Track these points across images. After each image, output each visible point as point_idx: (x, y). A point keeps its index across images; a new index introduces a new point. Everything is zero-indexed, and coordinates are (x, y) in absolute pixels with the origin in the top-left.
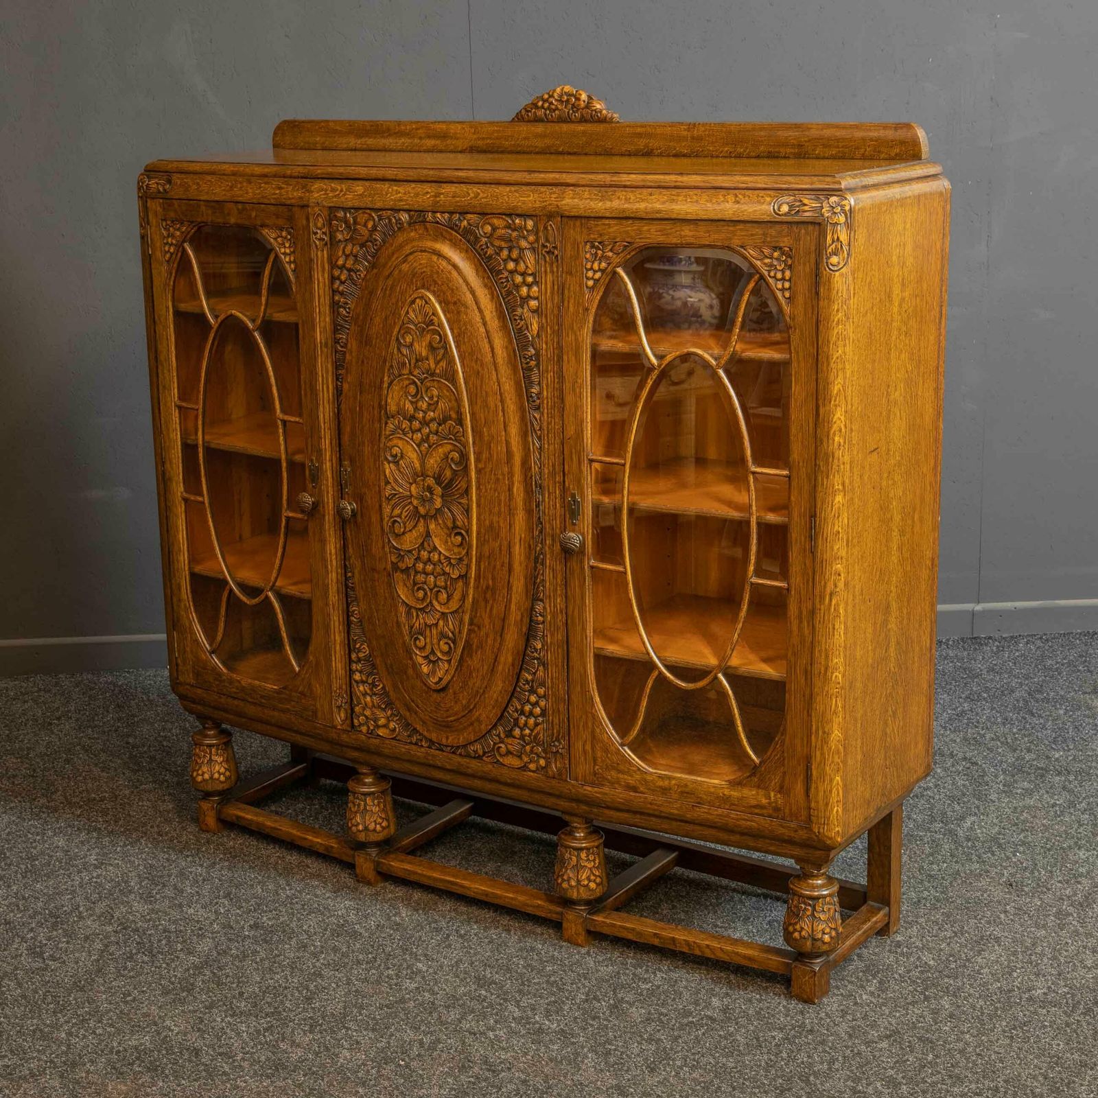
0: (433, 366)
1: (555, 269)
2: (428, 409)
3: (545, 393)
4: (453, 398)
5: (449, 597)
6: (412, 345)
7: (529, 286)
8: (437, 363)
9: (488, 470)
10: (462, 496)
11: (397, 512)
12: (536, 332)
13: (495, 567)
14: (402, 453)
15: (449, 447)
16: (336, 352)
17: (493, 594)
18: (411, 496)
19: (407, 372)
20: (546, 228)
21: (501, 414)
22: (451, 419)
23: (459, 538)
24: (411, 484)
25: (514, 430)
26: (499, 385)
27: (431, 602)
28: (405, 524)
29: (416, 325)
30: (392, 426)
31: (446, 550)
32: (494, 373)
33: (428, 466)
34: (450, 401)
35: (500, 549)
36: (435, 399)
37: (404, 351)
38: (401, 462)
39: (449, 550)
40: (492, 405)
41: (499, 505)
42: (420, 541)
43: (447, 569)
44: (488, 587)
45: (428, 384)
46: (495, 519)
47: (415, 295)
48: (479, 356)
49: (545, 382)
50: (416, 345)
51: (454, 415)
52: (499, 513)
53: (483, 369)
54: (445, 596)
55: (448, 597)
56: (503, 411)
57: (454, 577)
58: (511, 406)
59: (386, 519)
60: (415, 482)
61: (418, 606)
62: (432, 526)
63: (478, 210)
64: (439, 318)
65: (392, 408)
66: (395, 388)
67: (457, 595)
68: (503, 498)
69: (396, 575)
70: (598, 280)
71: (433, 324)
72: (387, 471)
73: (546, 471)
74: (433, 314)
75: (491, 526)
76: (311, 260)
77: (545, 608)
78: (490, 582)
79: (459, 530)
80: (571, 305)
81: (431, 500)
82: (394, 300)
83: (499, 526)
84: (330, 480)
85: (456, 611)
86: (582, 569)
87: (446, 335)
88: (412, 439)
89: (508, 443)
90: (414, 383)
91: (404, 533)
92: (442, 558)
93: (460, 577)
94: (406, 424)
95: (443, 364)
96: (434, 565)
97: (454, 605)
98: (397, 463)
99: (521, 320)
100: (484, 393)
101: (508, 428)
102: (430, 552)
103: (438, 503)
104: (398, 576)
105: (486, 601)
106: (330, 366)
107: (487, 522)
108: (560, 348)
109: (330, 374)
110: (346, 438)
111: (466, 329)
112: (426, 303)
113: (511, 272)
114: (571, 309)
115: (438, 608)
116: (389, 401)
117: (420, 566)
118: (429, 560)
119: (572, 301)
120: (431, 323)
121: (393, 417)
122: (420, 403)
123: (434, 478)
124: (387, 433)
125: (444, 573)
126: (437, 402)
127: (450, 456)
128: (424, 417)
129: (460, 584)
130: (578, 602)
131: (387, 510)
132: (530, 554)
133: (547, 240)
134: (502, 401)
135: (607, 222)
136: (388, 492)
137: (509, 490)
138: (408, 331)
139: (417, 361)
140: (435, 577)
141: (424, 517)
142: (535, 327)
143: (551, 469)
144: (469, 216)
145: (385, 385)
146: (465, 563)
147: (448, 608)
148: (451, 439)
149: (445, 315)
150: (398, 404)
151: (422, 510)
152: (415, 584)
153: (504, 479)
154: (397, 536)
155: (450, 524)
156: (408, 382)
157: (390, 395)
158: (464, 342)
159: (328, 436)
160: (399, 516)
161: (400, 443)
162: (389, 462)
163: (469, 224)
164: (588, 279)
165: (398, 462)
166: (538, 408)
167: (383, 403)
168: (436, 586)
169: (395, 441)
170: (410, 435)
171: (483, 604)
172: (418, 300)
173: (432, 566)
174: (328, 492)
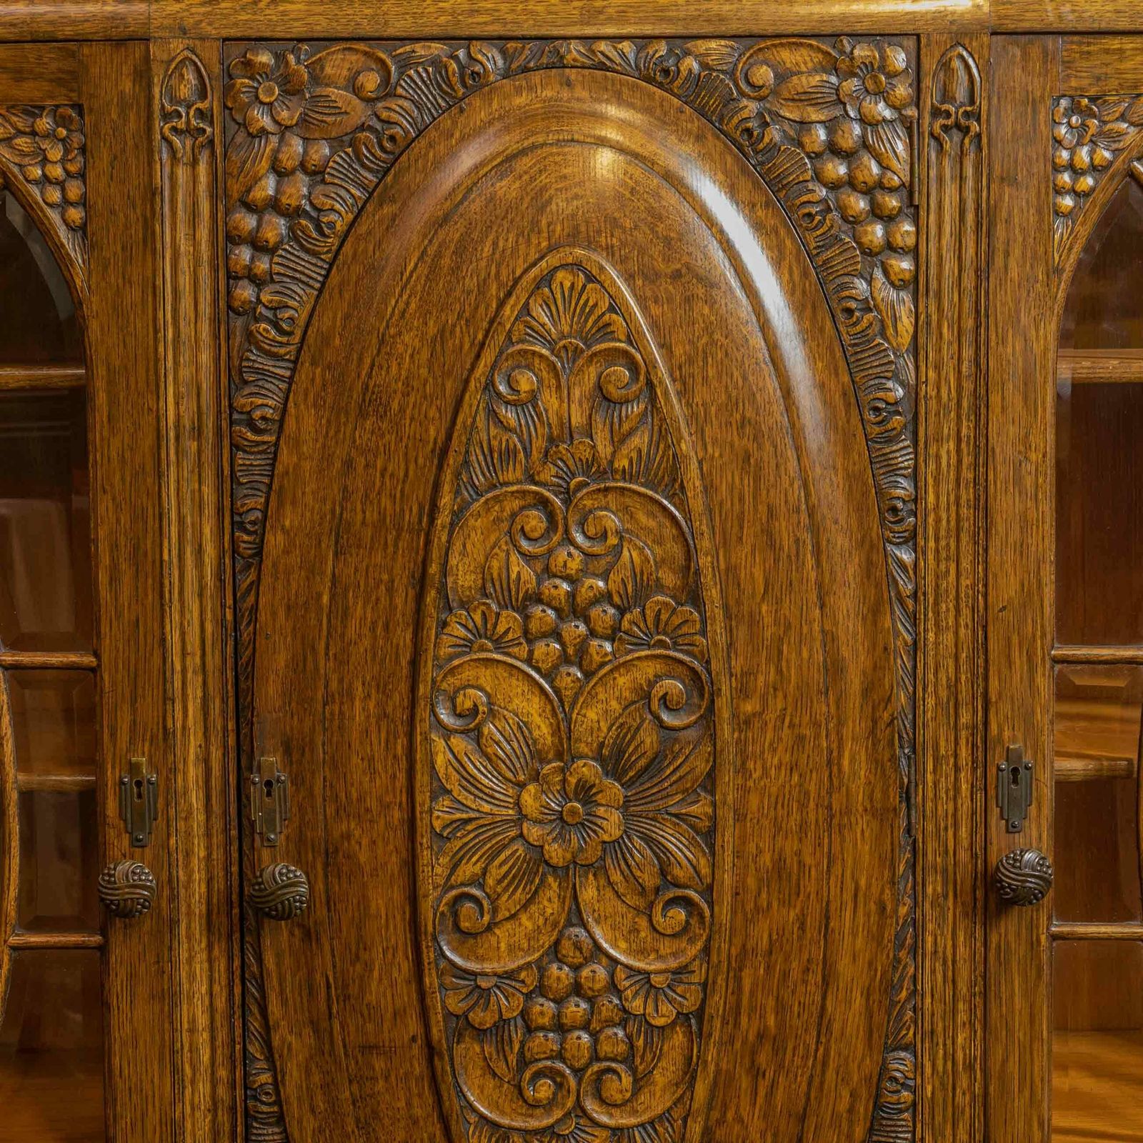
0: (604, 449)
1: (969, 171)
2: (584, 571)
3: (931, 498)
4: (669, 531)
5: (640, 1082)
6: (534, 397)
7: (889, 219)
8: (619, 440)
9: (771, 716)
10: (690, 795)
11: (469, 869)
12: (906, 339)
13: (785, 975)
14: (490, 703)
15: (650, 669)
16: (235, 447)
17: (778, 1050)
18: (522, 817)
19: (519, 474)
20: (945, 66)
21: (810, 561)
22: (660, 587)
23: (679, 914)
24: (522, 786)
25: (846, 603)
26: (805, 485)
27: (579, 1105)
28: (494, 901)
29: (551, 344)
30: (462, 632)
31: (629, 952)
32: (791, 454)
33: (580, 730)
34: (660, 541)
35: (802, 927)
36: (612, 540)
37: (509, 415)
38: (489, 728)
39: (642, 952)
40: (787, 543)
41: (803, 806)
42: (547, 940)
43: (636, 1005)
44: (761, 1036)
45: (588, 503)
46: (790, 846)
47: (552, 260)
48: (749, 413)
49: (932, 466)
50: (550, 401)
51: (669, 578)
52: (803, 827)
53: (760, 448)
54: (627, 1080)
55: (636, 1081)
56: (817, 552)
57: (660, 1022)
58: (840, 541)
59: (433, 895)
60: (536, 777)
61: (534, 1124)
62: (589, 893)
63: (734, 27)
64: (628, 318)
65: (464, 578)
66: (476, 525)
67: (665, 1073)
68: (812, 788)
69: (459, 1050)
70: (1086, 194)
71: (611, 336)
72: (440, 761)
73: (931, 702)
74: (612, 309)
75: (779, 863)
76: (152, 193)
77: (918, 1067)
78: (771, 1021)
79: (679, 892)
80: (1012, 263)
81: (588, 824)
82: (471, 283)
83: (801, 864)
84: (199, 817)
85: (664, 1117)
86: (1033, 944)
87: (651, 365)
88: (529, 661)
89: (829, 638)
90: (543, 503)
91: (489, 928)
92: (620, 974)
93: (683, 1018)
94: (509, 621)
95: (640, 440)
96: (591, 1000)
97: (656, 1101)
98: (476, 735)
99: (869, 310)
100: (762, 509)
101: (830, 600)
102: (576, 968)
103: (611, 823)
104: (469, 1050)
105: (756, 1073)
106: (208, 492)
107: (766, 859)
108: (981, 372)
109: (210, 510)
110: (270, 692)
111: (713, 343)
112: (590, 278)
113: (834, 186)
114: (1014, 272)
115: (604, 1119)
116: (453, 561)
117: (544, 1009)
118: (577, 989)
119: (1016, 252)
120: (605, 331)
121: (463, 605)
122: (562, 555)
123: (599, 758)
124: (445, 651)
125: (625, 1017)
126: (617, 550)
127: (658, 691)
128: (572, 596)
129: (679, 1038)
130: (1020, 1035)
131: (434, 869)
132: (881, 927)
133: (947, 96)
134: (815, 529)
135: (1115, 43)
136: (442, 814)
137: (829, 762)
138: (527, 360)
139: (551, 440)
140: (595, 1035)
141: (563, 872)
142: (906, 323)
143: (943, 694)
144: (702, 46)
145: (443, 519)
146: (695, 978)
147: (635, 1112)
148: (661, 644)
149: (645, 309)
150: (483, 570)
151: (556, 853)
152: (523, 1063)
153: (817, 736)
154: (465, 937)
155: (649, 878)
156: (516, 504)
157: (457, 546)
158: (705, 379)
159: (195, 692)
160: (478, 881)
161: (486, 677)
162: (447, 732)
163: (704, 66)
164: (1059, 191)
165: (478, 729)
166: (911, 539)
167: (434, 569)
168: (595, 1057)
169: (468, 674)
170: (523, 651)
171: (745, 1083)
172: (560, 275)
173: (584, 1005)
174: (188, 854)
